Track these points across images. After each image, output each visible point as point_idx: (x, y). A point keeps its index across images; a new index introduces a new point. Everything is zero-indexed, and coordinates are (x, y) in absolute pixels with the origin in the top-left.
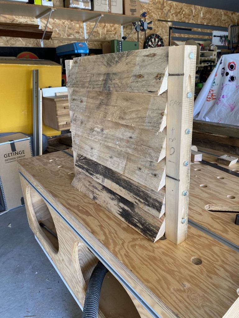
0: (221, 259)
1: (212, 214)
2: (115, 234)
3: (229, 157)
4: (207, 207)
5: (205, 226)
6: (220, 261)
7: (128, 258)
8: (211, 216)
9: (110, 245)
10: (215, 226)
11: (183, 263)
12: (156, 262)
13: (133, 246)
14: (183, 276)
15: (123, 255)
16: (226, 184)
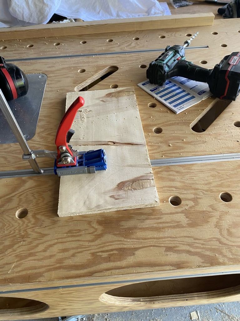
13: (231, 234)
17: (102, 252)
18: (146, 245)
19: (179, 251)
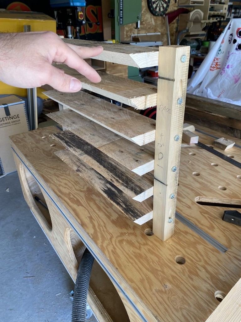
0: (204, 259)
1: (201, 208)
2: (104, 227)
3: (226, 140)
4: (197, 199)
5: (193, 221)
6: (203, 261)
7: (115, 255)
8: (200, 210)
9: (98, 239)
10: (202, 222)
11: (166, 262)
12: (141, 260)
13: (121, 242)
14: (166, 277)
15: (110, 251)
16: (220, 172)
17: (73, 195)
18: (87, 208)
19: (92, 222)
